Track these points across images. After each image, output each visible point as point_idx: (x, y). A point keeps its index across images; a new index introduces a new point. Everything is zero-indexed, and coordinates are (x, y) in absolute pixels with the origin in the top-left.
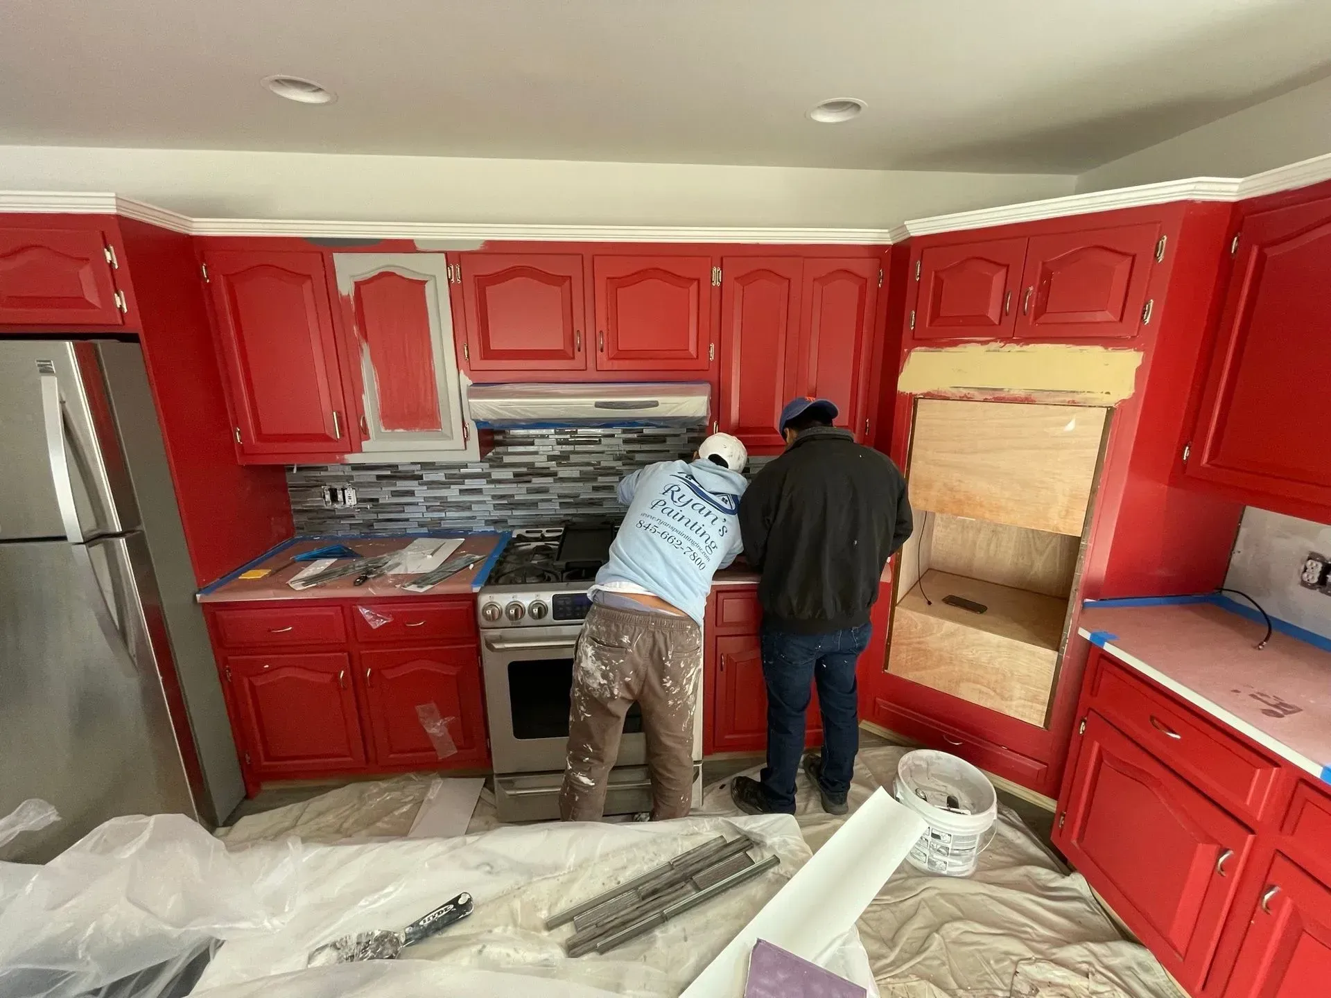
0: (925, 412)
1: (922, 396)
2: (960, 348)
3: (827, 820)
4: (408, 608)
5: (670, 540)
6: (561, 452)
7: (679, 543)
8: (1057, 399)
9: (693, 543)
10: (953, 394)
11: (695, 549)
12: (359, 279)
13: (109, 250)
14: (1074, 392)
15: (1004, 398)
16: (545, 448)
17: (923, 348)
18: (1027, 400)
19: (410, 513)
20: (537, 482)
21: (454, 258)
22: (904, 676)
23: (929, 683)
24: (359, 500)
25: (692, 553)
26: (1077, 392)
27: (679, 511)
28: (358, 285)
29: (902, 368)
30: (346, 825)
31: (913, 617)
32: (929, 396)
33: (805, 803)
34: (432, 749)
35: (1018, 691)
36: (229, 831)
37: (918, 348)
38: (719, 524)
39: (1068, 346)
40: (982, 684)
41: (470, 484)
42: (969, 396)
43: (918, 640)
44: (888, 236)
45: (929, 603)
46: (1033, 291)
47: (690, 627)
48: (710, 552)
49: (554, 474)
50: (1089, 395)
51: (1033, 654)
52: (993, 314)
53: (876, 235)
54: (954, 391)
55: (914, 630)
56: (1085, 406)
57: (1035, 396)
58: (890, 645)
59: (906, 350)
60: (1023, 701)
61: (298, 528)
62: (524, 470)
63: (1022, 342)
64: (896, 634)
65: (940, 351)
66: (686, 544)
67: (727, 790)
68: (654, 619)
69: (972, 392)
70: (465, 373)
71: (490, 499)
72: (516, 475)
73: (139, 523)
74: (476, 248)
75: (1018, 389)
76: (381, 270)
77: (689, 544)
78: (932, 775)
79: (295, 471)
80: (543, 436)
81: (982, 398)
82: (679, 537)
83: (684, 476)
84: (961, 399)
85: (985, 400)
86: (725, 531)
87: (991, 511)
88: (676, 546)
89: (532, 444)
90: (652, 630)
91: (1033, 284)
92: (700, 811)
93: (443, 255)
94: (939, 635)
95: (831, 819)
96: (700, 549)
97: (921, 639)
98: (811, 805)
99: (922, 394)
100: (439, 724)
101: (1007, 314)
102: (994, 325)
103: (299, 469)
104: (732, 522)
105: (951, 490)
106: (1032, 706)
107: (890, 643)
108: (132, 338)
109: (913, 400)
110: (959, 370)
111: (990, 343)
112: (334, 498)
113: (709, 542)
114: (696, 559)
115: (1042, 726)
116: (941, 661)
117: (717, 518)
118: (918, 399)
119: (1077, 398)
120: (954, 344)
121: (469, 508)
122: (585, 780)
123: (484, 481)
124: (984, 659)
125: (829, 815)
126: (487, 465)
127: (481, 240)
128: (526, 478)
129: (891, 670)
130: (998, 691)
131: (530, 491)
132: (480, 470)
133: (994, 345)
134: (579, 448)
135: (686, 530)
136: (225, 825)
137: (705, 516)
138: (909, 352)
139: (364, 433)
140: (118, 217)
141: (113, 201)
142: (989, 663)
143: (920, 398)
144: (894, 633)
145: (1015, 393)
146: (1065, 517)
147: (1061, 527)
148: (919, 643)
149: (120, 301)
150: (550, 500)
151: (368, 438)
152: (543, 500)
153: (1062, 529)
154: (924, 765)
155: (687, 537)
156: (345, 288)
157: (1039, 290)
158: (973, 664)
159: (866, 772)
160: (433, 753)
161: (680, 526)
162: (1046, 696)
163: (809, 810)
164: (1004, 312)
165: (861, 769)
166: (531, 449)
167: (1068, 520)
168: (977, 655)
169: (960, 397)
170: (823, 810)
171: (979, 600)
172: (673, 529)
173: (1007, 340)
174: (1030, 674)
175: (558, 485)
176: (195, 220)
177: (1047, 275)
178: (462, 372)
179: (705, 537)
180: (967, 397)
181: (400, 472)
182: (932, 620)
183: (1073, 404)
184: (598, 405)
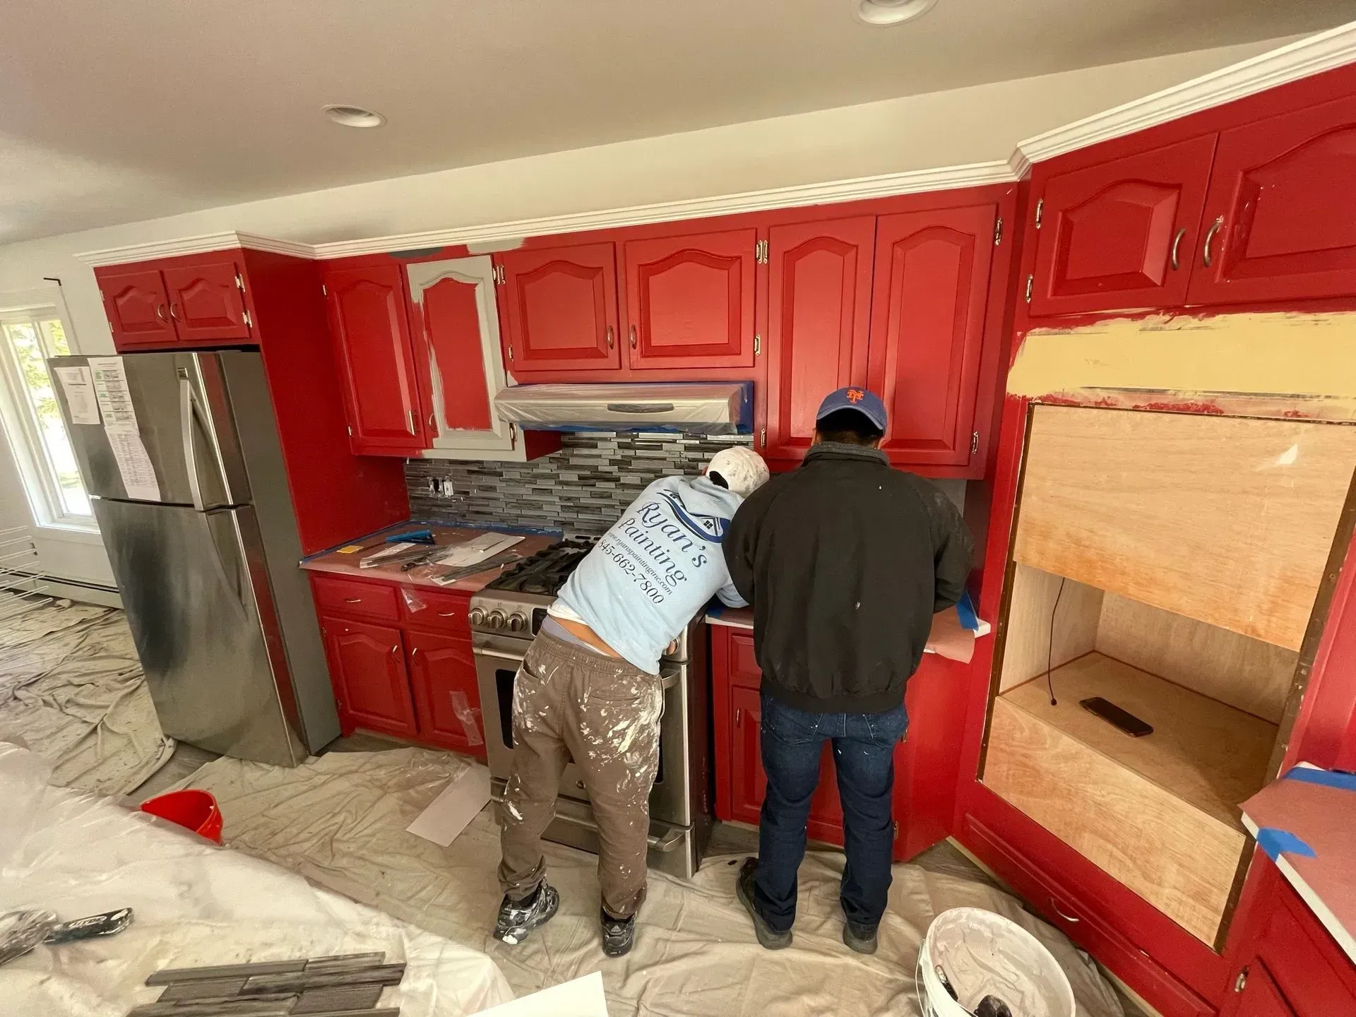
0: (1044, 424)
1: (1040, 401)
2: (1099, 327)
3: (837, 952)
4: (443, 599)
5: (623, 564)
6: (622, 456)
7: (632, 568)
8: (1264, 408)
9: (648, 570)
10: (1086, 398)
11: (649, 577)
12: (427, 286)
13: (238, 277)
14: (1298, 396)
15: (1166, 406)
16: (608, 452)
17: (1044, 329)
18: (1208, 410)
19: (494, 508)
20: (602, 486)
21: (497, 259)
22: (1004, 796)
23: (1038, 818)
24: (456, 492)
25: (644, 581)
26: (1304, 397)
27: (644, 533)
28: (426, 291)
29: (1014, 359)
30: (390, 784)
31: (1017, 716)
32: (1051, 401)
33: (822, 920)
34: (463, 734)
35: (1172, 874)
36: (317, 761)
37: (1037, 330)
38: (694, 551)
39: (1289, 315)
40: (1115, 844)
41: (542, 484)
42: (1109, 402)
43: (1024, 751)
44: (1008, 169)
45: (1054, 703)
46: (1225, 223)
47: (620, 671)
48: (673, 583)
49: (617, 480)
50: (1328, 402)
51: (1201, 825)
52: (1152, 269)
53: (987, 171)
54: (1086, 393)
55: (1018, 735)
56: (1320, 422)
57: (1221, 403)
58: (987, 747)
59: (1019, 334)
60: (1179, 894)
61: (413, 512)
62: (587, 473)
63: (1200, 312)
64: (996, 735)
65: (1069, 333)
66: (640, 569)
67: (736, 869)
68: (577, 653)
69: (1114, 395)
70: (512, 374)
71: (558, 500)
72: (580, 478)
73: (251, 499)
74: (518, 246)
75: (1191, 390)
76: (445, 276)
77: (643, 570)
78: (1000, 951)
79: (408, 462)
80: (605, 439)
81: (1130, 405)
82: (633, 561)
83: (668, 494)
84: (1098, 406)
85: (1136, 409)
86: (702, 561)
87: (1138, 583)
88: (628, 571)
89: (595, 447)
90: (572, 665)
91: (1226, 213)
92: (691, 883)
93: (489, 256)
94: (1054, 752)
95: (845, 954)
96: (657, 578)
97: (1029, 752)
98: (829, 926)
99: (1040, 398)
100: (465, 713)
101: (1175, 269)
102: (1155, 285)
103: (411, 460)
104: (714, 552)
105: (1078, 542)
106: (1195, 906)
107: (987, 745)
108: (254, 348)
109: (1026, 407)
110: (1096, 362)
111: (1148, 317)
112: (436, 487)
113: (673, 571)
114: (649, 589)
115: (1211, 944)
116: (1053, 791)
117: (691, 544)
118: (1034, 405)
119: (1302, 407)
120: (1090, 320)
121: (540, 508)
122: (514, 812)
123: (553, 482)
124: (1118, 808)
125: (846, 947)
126: (554, 466)
127: (520, 239)
128: (592, 482)
129: (988, 781)
130: (1139, 862)
131: (593, 495)
132: (549, 471)
133: (1153, 320)
134: (639, 453)
135: (645, 555)
136: (315, 755)
137: (674, 540)
138: (1024, 336)
139: (434, 432)
140: (244, 250)
141: (236, 237)
142: (1126, 817)
143: (1038, 404)
144: (993, 733)
145: (1187, 396)
146: (1271, 612)
147: (1261, 627)
148: (1023, 755)
149: (246, 319)
150: (613, 506)
151: (437, 436)
152: (607, 506)
153: (1262, 632)
154: (987, 934)
155: (643, 564)
156: (417, 296)
157: (1236, 221)
158: (1103, 810)
159: (927, 908)
160: (463, 738)
161: (639, 550)
162: (1222, 901)
163: (821, 931)
164: (1170, 264)
165: (922, 901)
166: (594, 452)
167: (1274, 619)
168: (1107, 799)
169: (1096, 403)
170: (842, 940)
171: (1146, 717)
172: (630, 552)
173: (1177, 309)
174: (1193, 855)
175: (619, 491)
176: (315, 246)
177: (1250, 192)
178: (509, 372)
179: (668, 564)
180: (1106, 404)
181: (484, 468)
182: (1046, 729)
183: (1296, 417)
184: (611, 408)
